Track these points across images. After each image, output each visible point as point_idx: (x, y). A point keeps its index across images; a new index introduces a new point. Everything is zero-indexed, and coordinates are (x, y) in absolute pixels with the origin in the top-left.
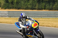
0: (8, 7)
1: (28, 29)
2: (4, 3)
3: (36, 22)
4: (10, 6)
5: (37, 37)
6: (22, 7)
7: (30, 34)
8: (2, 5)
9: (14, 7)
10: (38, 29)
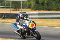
0: (38, 8)
1: (25, 30)
2: (34, 4)
3: (33, 23)
4: (41, 7)
5: (34, 37)
6: (53, 8)
7: (27, 34)
8: (32, 6)
9: (45, 8)
10: (35, 29)
